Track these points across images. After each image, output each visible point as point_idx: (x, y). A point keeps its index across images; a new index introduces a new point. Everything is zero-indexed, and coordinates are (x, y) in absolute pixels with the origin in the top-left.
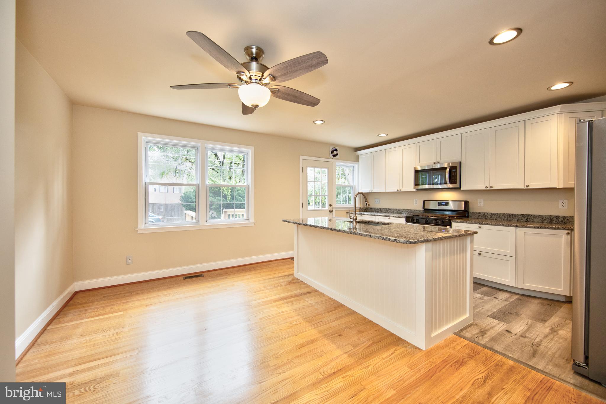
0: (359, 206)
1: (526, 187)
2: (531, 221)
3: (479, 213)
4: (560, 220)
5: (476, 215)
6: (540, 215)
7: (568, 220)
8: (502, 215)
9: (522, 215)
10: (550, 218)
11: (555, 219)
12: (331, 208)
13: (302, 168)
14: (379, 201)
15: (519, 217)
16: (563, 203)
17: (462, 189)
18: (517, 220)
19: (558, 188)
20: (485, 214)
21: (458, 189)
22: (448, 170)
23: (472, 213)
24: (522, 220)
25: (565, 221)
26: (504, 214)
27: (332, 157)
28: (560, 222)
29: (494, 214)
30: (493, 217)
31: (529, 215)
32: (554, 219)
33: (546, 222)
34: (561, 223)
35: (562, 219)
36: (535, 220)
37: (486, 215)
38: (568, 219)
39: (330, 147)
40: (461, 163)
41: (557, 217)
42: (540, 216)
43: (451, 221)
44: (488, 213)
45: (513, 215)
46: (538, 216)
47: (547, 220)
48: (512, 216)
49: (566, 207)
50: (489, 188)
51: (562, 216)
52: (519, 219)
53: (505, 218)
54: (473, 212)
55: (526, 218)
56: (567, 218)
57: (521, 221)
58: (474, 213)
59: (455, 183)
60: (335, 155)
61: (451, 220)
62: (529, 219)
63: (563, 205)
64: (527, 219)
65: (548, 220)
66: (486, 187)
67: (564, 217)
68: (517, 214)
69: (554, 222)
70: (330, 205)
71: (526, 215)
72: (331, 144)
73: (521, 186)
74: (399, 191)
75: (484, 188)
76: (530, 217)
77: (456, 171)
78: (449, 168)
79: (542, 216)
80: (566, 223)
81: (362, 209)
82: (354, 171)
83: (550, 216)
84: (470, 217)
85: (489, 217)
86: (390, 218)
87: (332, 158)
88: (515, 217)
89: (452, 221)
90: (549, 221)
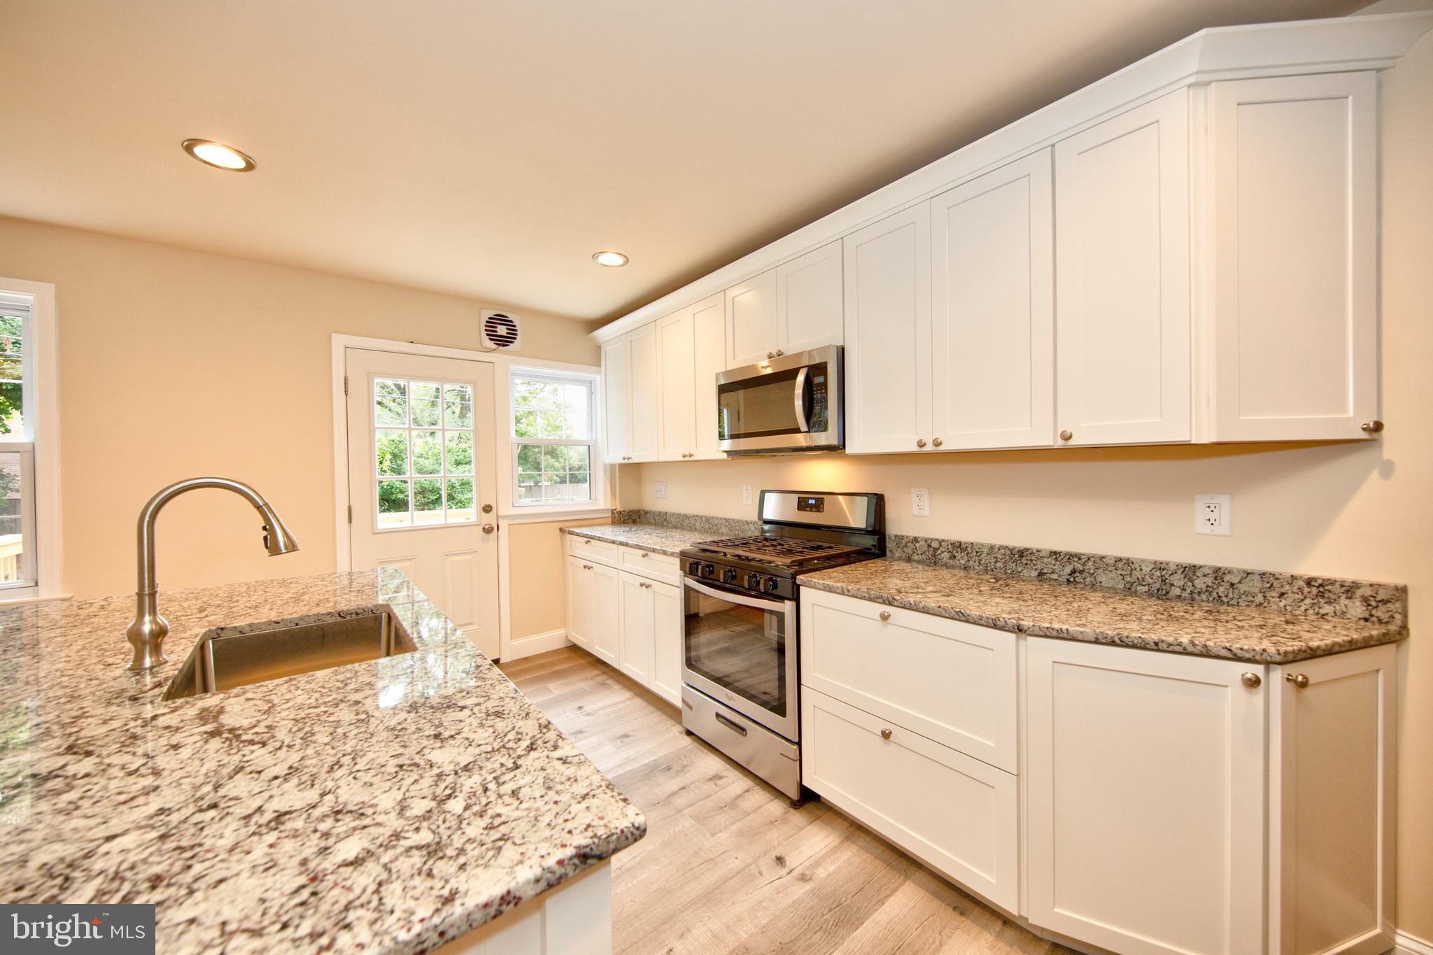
0: (609, 507)
1: (1060, 443)
2: (1088, 580)
3: (916, 540)
4: (1200, 583)
5: (906, 546)
6: (1121, 560)
7: (1232, 585)
8: (986, 551)
9: (1055, 553)
10: (1158, 573)
11: (1178, 580)
12: (489, 519)
13: (346, 379)
14: (663, 490)
15: (1046, 560)
16: (1212, 508)
17: (849, 450)
18: (1036, 573)
19: (1193, 442)
20: (935, 545)
21: (836, 450)
22: (801, 378)
23: (893, 539)
24: (1054, 576)
25: (1221, 589)
26: (992, 547)
27: (491, 345)
28: (1199, 593)
29: (959, 546)
30: (958, 556)
31: (1078, 556)
32: (1176, 577)
33: (1146, 588)
34: (1204, 597)
35: (1209, 581)
36: (1103, 578)
37: (936, 550)
38: (1235, 580)
39: (480, 312)
40: (842, 352)
41: (1190, 571)
42: (1120, 565)
43: (798, 582)
44: (941, 542)
45: (1022, 553)
46: (1112, 562)
47: (1148, 580)
48: (1021, 556)
49: (1223, 528)
50: (929, 448)
51: (1210, 568)
52: (1045, 571)
53: (998, 565)
54: (896, 536)
55: (1068, 569)
56: (1227, 578)
57: (1050, 579)
58: (899, 538)
59: (823, 427)
60: (503, 341)
61: (795, 578)
62: (1081, 572)
63: (1212, 516)
64: (1073, 572)
65: (1150, 581)
66: (921, 444)
67: (1217, 570)
68: (1038, 551)
69: (1177, 591)
70: (487, 509)
71: (1071, 556)
72: (484, 302)
73: (1047, 439)
74: (688, 459)
75: (914, 448)
76: (1084, 564)
77: (825, 384)
78: (806, 369)
79: (1128, 562)
80: (1225, 599)
81: (616, 515)
82: (593, 396)
83: (1159, 566)
84: (888, 554)
85: (946, 555)
86: (647, 555)
87: (492, 351)
88: (1031, 560)
89: (800, 578)
90: (1157, 585)
